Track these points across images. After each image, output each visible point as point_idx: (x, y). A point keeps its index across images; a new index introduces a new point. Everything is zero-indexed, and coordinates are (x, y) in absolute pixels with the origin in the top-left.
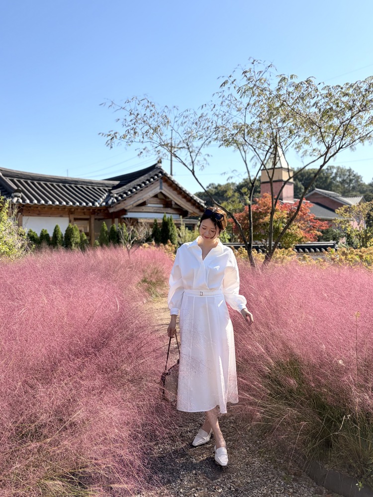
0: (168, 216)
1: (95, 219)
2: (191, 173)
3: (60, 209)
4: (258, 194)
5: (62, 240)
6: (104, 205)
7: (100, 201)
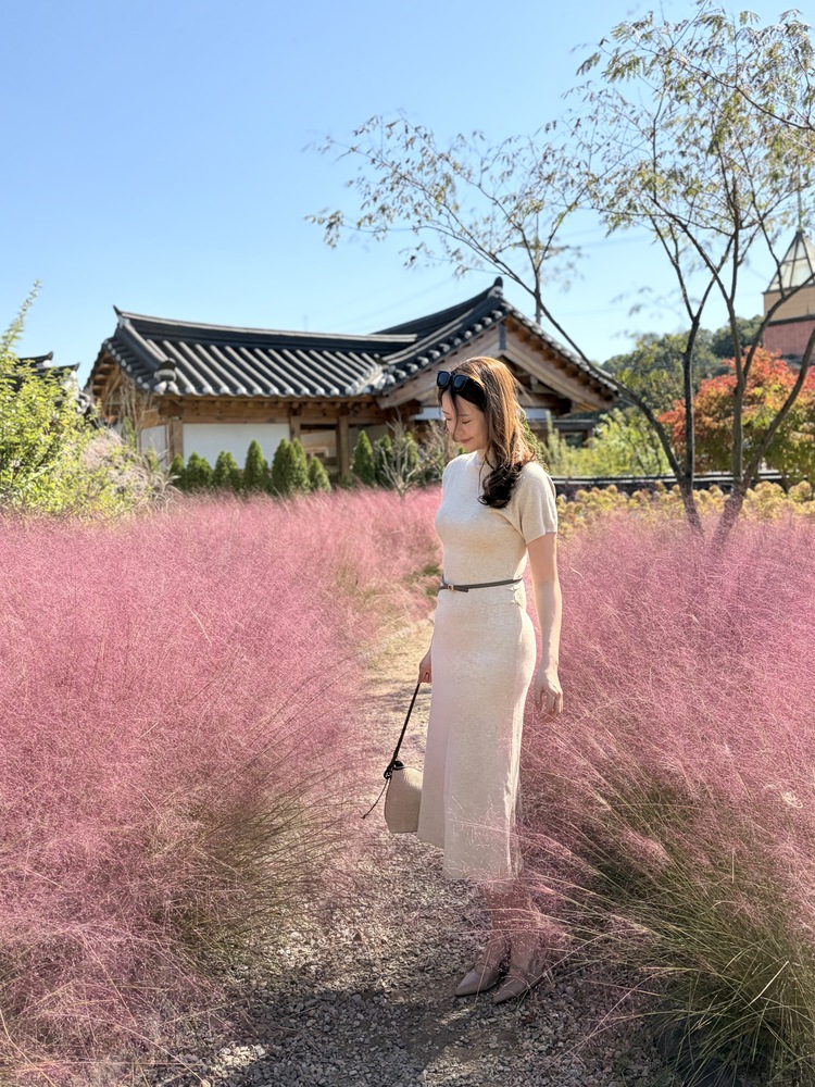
5: (265, 475)
6: (368, 390)
7: (360, 383)
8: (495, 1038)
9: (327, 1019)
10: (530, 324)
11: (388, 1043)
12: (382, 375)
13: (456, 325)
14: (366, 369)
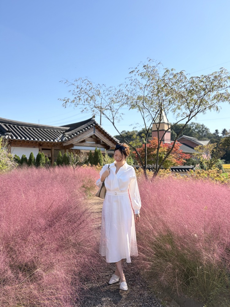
0: (98, 149)
1: (55, 149)
2: (112, 124)
3: (34, 143)
4: (150, 137)
5: (34, 161)
6: (60, 141)
7: (58, 139)
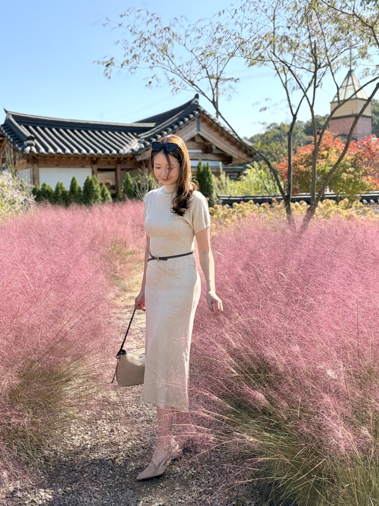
1: (122, 169)
5: (80, 194)
6: (131, 152)
7: (127, 148)
8: (178, 485)
9: (94, 473)
10: (213, 118)
11: (124, 486)
12: (138, 144)
13: (175, 118)
14: (130, 140)
